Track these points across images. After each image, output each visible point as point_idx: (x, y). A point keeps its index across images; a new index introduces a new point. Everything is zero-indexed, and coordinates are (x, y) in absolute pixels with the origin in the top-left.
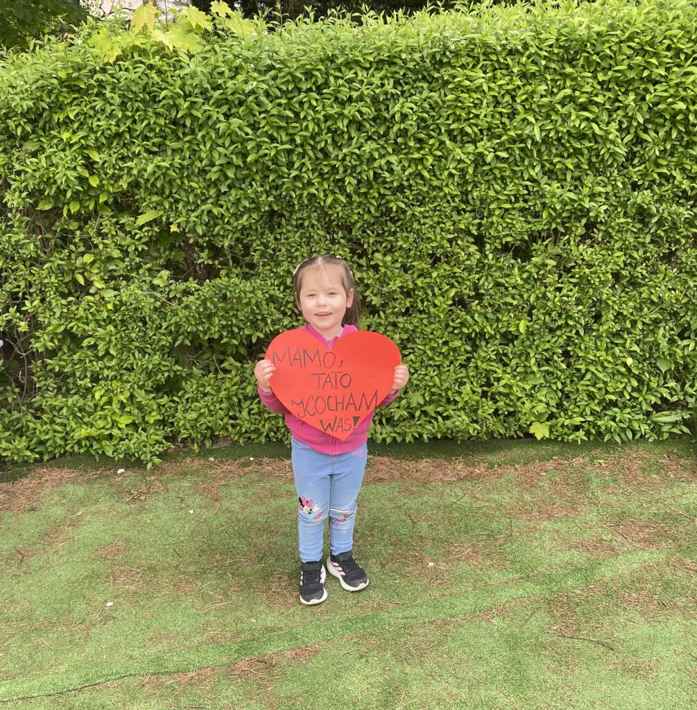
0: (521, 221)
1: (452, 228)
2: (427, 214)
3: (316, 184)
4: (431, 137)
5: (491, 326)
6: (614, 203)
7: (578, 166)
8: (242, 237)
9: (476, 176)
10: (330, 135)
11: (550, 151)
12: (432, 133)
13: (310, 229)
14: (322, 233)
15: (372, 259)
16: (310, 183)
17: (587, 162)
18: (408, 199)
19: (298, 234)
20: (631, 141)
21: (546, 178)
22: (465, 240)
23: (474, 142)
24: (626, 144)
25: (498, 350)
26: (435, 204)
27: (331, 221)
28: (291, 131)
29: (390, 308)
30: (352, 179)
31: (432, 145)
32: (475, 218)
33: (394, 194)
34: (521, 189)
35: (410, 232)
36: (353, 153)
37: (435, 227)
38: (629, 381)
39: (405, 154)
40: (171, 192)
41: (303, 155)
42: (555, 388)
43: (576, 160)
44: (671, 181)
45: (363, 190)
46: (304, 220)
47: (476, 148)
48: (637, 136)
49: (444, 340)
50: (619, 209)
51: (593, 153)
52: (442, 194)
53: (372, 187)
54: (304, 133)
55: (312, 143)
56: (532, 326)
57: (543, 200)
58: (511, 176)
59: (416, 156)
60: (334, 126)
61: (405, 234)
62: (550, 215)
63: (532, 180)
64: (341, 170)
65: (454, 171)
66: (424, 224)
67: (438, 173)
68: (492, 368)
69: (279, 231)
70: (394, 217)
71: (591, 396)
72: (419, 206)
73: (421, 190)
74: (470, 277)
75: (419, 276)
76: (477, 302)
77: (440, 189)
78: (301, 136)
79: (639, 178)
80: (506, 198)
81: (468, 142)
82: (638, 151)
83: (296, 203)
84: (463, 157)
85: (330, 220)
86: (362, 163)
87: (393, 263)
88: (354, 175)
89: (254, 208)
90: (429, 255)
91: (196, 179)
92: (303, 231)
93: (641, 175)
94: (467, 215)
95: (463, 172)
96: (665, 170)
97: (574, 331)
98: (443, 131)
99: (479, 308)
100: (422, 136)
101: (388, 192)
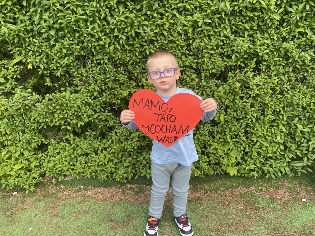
0: (220, 60)
1: (182, 65)
3: (103, 39)
4: (167, 12)
6: (272, 50)
7: (252, 29)
8: (68, 70)
9: (194, 35)
10: (107, 10)
11: (235, 19)
12: (167, 9)
14: (111, 67)
15: (140, 82)
17: (256, 26)
18: (156, 48)
20: (282, 12)
21: (233, 35)
22: (190, 71)
23: (192, 15)
24: (280, 14)
25: (209, 130)
26: (172, 51)
27: (116, 61)
30: (123, 36)
31: (168, 16)
32: (194, 59)
33: (148, 45)
34: (219, 42)
38: (280, 146)
39: (153, 21)
40: (25, 45)
41: (94, 22)
42: (240, 150)
43: (250, 24)
44: (305, 36)
47: (193, 18)
48: (286, 10)
50: (275, 53)
51: (260, 20)
53: (135, 41)
56: (227, 117)
57: (232, 48)
58: (214, 34)
62: (236, 56)
63: (225, 36)
64: (116, 30)
65: (181, 31)
67: (172, 33)
68: (206, 139)
69: (88, 67)
71: (259, 154)
73: (163, 43)
77: (175, 42)
79: (287, 34)
80: (211, 47)
81: (188, 15)
82: (286, 19)
84: (186, 23)
86: (127, 27)
88: (124, 34)
89: (71, 54)
92: (101, 66)
93: (288, 33)
94: (191, 57)
95: (186, 32)
96: (302, 30)
97: (250, 120)
100: (162, 11)
101: (145, 44)
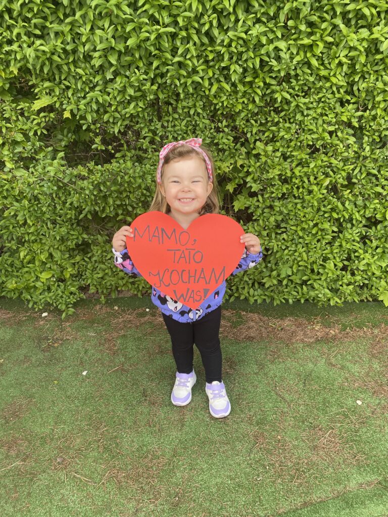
1: (334, 120)
2: (311, 106)
3: (201, 72)
4: (323, 20)
5: (358, 212)
8: (132, 124)
9: (366, 66)
10: (215, 15)
12: (325, 15)
13: (196, 118)
14: (207, 122)
15: (254, 148)
16: (195, 71)
18: (294, 89)
19: (185, 122)
22: (345, 132)
23: (369, 27)
25: (361, 232)
26: (320, 95)
27: (216, 110)
28: (175, 12)
29: (267, 193)
30: (237, 67)
31: (324, 30)
32: (357, 110)
33: (279, 84)
35: (293, 122)
36: (239, 38)
37: (317, 119)
39: (295, 40)
40: (60, 78)
41: (188, 39)
45: (248, 79)
46: (190, 108)
47: (372, 33)
49: (314, 222)
52: (328, 85)
53: (257, 77)
54: (187, 14)
55: (196, 25)
59: (306, 41)
60: (221, 6)
61: (287, 125)
64: (226, 57)
65: (344, 60)
66: (308, 115)
67: (326, 62)
68: (354, 247)
69: (167, 118)
70: (278, 107)
72: (304, 97)
73: (308, 80)
74: (345, 168)
75: (297, 166)
76: (349, 191)
77: (327, 79)
78: (184, 17)
81: (362, 27)
83: (181, 91)
84: (357, 44)
85: (215, 108)
86: (248, 50)
87: (274, 152)
88: (240, 63)
89: (140, 96)
90: (308, 145)
91: (83, 65)
92: (189, 119)
94: (351, 106)
95: (353, 61)
98: (338, 13)
99: (350, 196)
100: (314, 18)
101: (274, 82)
